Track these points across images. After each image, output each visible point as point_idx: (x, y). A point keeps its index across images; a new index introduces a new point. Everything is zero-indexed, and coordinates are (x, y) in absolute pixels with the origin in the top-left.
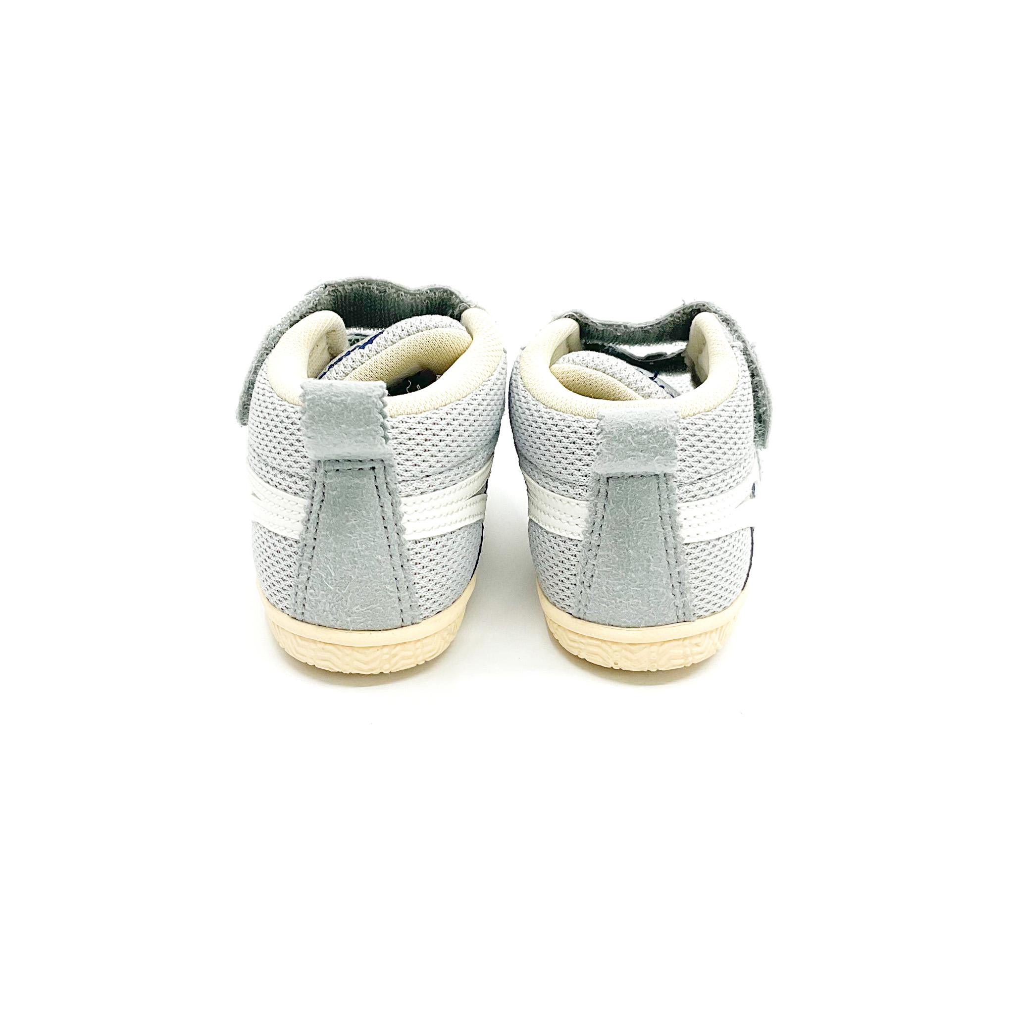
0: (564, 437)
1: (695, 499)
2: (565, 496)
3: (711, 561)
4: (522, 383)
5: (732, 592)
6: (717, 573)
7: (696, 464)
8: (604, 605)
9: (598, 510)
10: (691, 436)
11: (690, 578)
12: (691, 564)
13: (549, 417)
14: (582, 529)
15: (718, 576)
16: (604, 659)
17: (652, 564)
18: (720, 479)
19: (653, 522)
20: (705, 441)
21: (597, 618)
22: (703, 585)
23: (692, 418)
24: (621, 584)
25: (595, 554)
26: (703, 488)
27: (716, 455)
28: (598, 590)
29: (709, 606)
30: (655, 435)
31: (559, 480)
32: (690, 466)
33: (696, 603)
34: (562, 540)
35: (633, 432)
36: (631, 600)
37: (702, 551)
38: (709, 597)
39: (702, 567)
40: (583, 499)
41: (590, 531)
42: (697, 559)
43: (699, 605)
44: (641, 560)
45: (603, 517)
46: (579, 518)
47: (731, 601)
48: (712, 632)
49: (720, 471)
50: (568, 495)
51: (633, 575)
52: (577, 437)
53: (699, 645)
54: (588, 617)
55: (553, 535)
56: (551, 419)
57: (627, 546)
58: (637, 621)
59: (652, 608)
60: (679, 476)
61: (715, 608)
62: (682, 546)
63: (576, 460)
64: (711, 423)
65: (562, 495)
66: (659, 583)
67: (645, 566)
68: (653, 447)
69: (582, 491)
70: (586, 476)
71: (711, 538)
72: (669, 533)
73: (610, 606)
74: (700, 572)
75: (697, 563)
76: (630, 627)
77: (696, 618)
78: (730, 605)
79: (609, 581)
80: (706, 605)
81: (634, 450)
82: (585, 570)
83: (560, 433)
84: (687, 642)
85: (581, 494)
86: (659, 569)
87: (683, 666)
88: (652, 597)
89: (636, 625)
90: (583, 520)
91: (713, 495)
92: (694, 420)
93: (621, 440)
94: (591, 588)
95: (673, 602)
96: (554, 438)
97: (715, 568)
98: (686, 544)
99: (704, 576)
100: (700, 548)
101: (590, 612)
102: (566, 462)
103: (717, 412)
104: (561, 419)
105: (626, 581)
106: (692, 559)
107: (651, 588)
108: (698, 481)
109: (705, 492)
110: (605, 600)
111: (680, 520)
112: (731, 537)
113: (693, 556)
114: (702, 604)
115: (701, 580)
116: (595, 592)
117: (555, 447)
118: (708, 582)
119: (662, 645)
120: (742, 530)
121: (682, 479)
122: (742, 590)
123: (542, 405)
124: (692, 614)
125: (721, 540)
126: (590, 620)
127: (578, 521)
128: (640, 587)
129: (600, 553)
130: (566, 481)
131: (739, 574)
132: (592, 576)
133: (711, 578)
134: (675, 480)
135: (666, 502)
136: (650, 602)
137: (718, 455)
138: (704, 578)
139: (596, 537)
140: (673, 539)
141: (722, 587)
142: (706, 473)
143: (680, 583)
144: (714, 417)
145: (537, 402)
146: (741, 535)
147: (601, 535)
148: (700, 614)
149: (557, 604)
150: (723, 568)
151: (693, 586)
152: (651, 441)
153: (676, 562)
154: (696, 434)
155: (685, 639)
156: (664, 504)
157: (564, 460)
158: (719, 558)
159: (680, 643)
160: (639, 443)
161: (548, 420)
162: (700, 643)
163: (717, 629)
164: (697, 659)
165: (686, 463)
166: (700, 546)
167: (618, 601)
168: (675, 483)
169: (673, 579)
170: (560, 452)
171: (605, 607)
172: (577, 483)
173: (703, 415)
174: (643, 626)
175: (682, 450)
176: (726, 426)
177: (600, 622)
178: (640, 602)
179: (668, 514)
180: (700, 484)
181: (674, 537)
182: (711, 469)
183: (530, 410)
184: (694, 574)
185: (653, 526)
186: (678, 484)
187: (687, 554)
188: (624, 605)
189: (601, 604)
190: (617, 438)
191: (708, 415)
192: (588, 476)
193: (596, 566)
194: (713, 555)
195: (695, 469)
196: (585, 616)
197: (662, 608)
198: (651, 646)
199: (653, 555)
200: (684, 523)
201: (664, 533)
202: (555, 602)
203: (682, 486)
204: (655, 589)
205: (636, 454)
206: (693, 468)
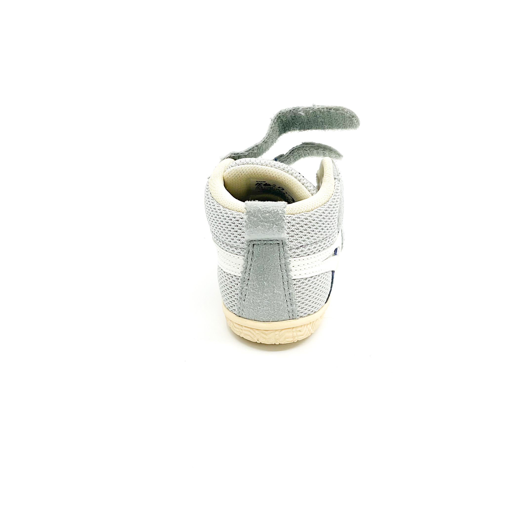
0: (232, 223)
1: (299, 256)
2: (233, 254)
3: (307, 288)
4: (211, 196)
5: (319, 304)
6: (310, 295)
7: (299, 238)
8: (251, 310)
9: (249, 261)
10: (297, 224)
11: (296, 297)
12: (296, 290)
13: (225, 213)
14: (241, 271)
15: (311, 296)
16: (252, 338)
17: (276, 289)
18: (313, 246)
19: (276, 268)
20: (305, 227)
21: (248, 317)
22: (303, 301)
23: (298, 215)
24: (260, 300)
25: (247, 284)
26: (303, 251)
27: (311, 235)
28: (249, 302)
29: (306, 311)
30: (273, 214)
31: (230, 245)
32: (296, 239)
33: (299, 310)
34: (231, 276)
35: (262, 212)
36: (265, 308)
37: (302, 283)
38: (306, 307)
39: (302, 291)
40: (241, 255)
41: (244, 272)
42: (299, 287)
43: (301, 311)
44: (270, 287)
45: (251, 265)
46: (239, 265)
47: (319, 309)
48: (308, 324)
49: (313, 243)
50: (234, 253)
51: (266, 295)
52: (238, 223)
53: (301, 331)
54: (244, 316)
55: (227, 274)
56: (226, 214)
57: (263, 279)
58: (268, 318)
59: (276, 312)
60: (290, 244)
61: (309, 312)
62: (292, 280)
63: (238, 235)
64: (309, 218)
65: (232, 253)
66: (279, 299)
67: (272, 290)
68: (272, 220)
69: (241, 251)
70: (243, 243)
71: (307, 277)
72: (284, 273)
73: (255, 310)
74: (301, 294)
75: (299, 289)
76: (265, 322)
77: (299, 317)
78: (318, 310)
79: (254, 297)
80: (304, 311)
81: (262, 221)
82: (242, 292)
83: (230, 221)
84: (294, 330)
85: (240, 252)
86: (279, 292)
87: (293, 342)
88: (276, 306)
89: (268, 321)
90: (241, 266)
91: (309, 255)
92: (299, 216)
93: (255, 216)
94: (245, 301)
95: (287, 309)
96: (227, 223)
97: (309, 292)
98: (294, 279)
99: (303, 296)
100: (301, 282)
101: (245, 313)
102: (233, 236)
103: (313, 212)
104: (231, 213)
105: (262, 298)
106: (297, 287)
107: (275, 302)
108: (301, 247)
109: (304, 253)
110: (252, 307)
111: (290, 267)
112: (319, 276)
113: (298, 286)
114: (302, 310)
115: (301, 298)
116: (247, 303)
117: (228, 228)
118: (305, 299)
119: (281, 331)
120: (326, 272)
121: (292, 246)
122: (325, 303)
123: (222, 206)
124: (297, 315)
125: (313, 278)
126: (245, 318)
127: (239, 266)
128: (269, 301)
129: (249, 283)
130: (233, 245)
131: (323, 295)
132: (246, 295)
133: (307, 297)
134: (288, 246)
135: (283, 258)
136: (275, 309)
137: (312, 234)
138: (303, 297)
139: (248, 275)
140: (287, 277)
141: (313, 302)
142: (305, 243)
143: (290, 299)
144: (311, 215)
145: (219, 205)
146: (325, 275)
147: (250, 274)
148: (301, 315)
149: (229, 308)
150: (314, 292)
151: (297, 301)
152: (270, 217)
153: (288, 288)
154: (300, 223)
155: (293, 328)
156: (282, 259)
157: (233, 235)
158: (312, 287)
159: (291, 330)
160: (264, 218)
161: (225, 214)
162: (301, 330)
163: (311, 323)
164: (300, 338)
165: (294, 238)
166: (301, 280)
167: (258, 308)
168: (288, 248)
169: (287, 297)
170: (230, 231)
171: (252, 311)
172: (238, 247)
173: (304, 213)
174: (271, 321)
175: (292, 231)
176: (317, 220)
177: (250, 319)
178: (270, 309)
179: (284, 264)
180: (301, 249)
181: (287, 276)
182: (308, 241)
183: (216, 209)
184: (298, 295)
185: (276, 270)
186: (290, 248)
187: (294, 285)
188: (261, 310)
189: (250, 309)
190: (253, 215)
191: (307, 214)
192: (244, 243)
193: (247, 290)
194: (308, 285)
195: (299, 241)
196: (242, 316)
197: (281, 312)
198: (275, 331)
199: (276, 285)
200: (293, 268)
201: (282, 274)
202: (228, 308)
203: (292, 249)
204: (277, 302)
205: (264, 224)
206: (298, 240)
